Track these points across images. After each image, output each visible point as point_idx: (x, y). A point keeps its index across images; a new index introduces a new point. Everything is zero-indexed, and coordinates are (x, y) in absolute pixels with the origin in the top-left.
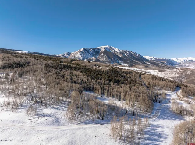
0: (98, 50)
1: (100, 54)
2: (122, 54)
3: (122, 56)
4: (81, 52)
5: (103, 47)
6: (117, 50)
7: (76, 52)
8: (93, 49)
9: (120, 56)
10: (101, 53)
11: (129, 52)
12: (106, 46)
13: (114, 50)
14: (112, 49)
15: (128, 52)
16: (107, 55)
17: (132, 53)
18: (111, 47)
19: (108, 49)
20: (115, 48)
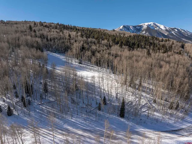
0: (140, 27)
2: (168, 32)
3: (168, 35)
4: (120, 29)
5: (146, 24)
6: (162, 27)
8: (135, 27)
9: (166, 34)
10: (143, 31)
12: (150, 23)
13: (159, 27)
14: (157, 26)
15: (176, 30)
16: (149, 33)
17: (181, 31)
18: (156, 23)
19: (152, 26)
20: (160, 25)
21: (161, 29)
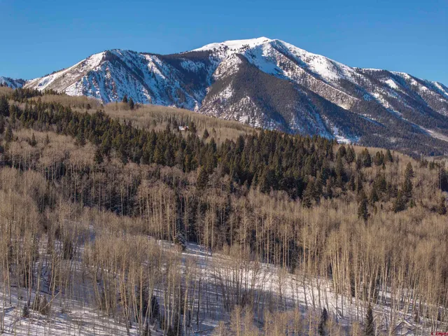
0: (201, 65)
1: (215, 92)
2: (353, 93)
3: (354, 106)
4: (91, 73)
5: (236, 45)
6: (320, 65)
7: (56, 76)
8: (171, 61)
9: (345, 107)
10: (220, 85)
11: (398, 79)
12: (253, 43)
13: (306, 68)
14: (291, 58)
15: (391, 83)
16: (254, 98)
17: (416, 88)
18: (288, 45)
19: (267, 60)
20: (309, 54)
21: (317, 76)
